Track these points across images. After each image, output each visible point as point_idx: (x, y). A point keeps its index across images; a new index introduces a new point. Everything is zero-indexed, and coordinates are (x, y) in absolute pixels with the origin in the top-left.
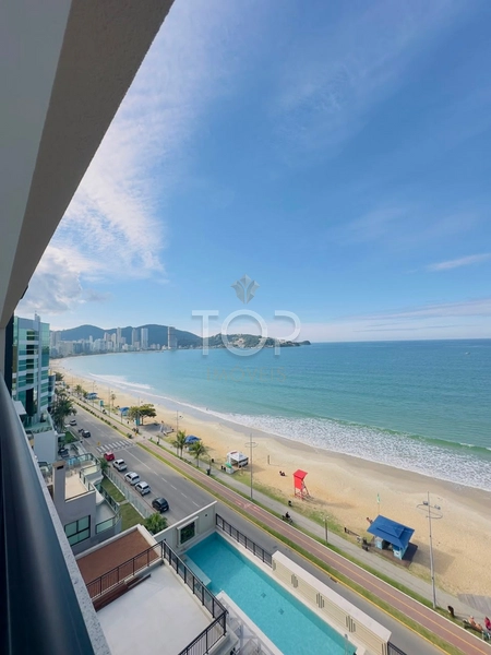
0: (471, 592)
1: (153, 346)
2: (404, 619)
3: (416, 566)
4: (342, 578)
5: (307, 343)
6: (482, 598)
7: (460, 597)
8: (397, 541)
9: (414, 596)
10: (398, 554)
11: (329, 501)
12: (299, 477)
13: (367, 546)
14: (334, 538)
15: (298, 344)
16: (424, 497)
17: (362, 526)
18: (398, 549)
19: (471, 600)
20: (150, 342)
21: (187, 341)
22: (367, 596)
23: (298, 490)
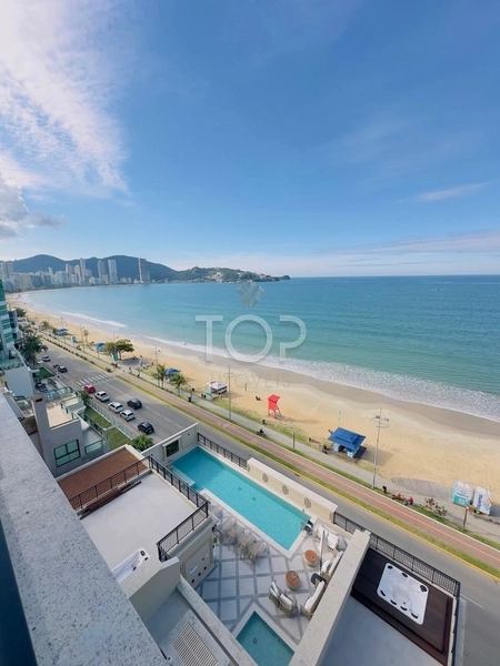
0: (402, 476)
1: (124, 280)
2: (349, 497)
3: (363, 462)
4: (305, 474)
5: (287, 278)
6: (409, 480)
7: (393, 480)
8: (352, 445)
9: (358, 481)
10: (350, 454)
11: (298, 419)
12: (273, 401)
13: (326, 450)
14: (299, 446)
15: (277, 279)
16: (377, 412)
17: (323, 436)
18: (351, 451)
19: (400, 482)
20: (120, 276)
21: (160, 274)
22: (323, 484)
23: (271, 411)
